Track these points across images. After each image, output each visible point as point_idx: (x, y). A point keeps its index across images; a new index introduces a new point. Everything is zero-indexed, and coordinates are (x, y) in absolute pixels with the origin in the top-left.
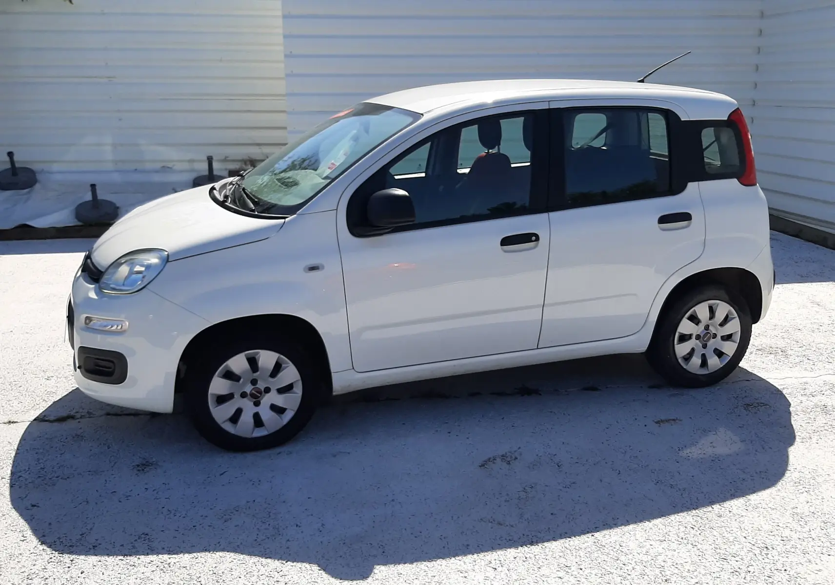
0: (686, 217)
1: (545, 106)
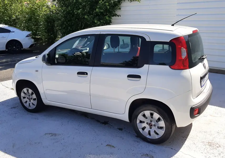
0: (139, 77)
1: (99, 33)
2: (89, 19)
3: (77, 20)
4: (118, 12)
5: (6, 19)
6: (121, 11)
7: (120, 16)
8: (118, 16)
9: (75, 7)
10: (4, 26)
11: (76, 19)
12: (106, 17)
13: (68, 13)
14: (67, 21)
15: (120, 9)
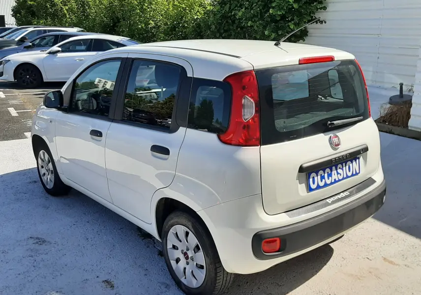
2: (255, 28)
3: (239, 29)
4: (321, 15)
5: (140, 27)
6: (327, 12)
7: (325, 22)
8: (321, 22)
9: (239, 5)
10: (120, 39)
11: (237, 27)
12: (290, 24)
13: (224, 17)
14: (222, 31)
15: (325, 8)
